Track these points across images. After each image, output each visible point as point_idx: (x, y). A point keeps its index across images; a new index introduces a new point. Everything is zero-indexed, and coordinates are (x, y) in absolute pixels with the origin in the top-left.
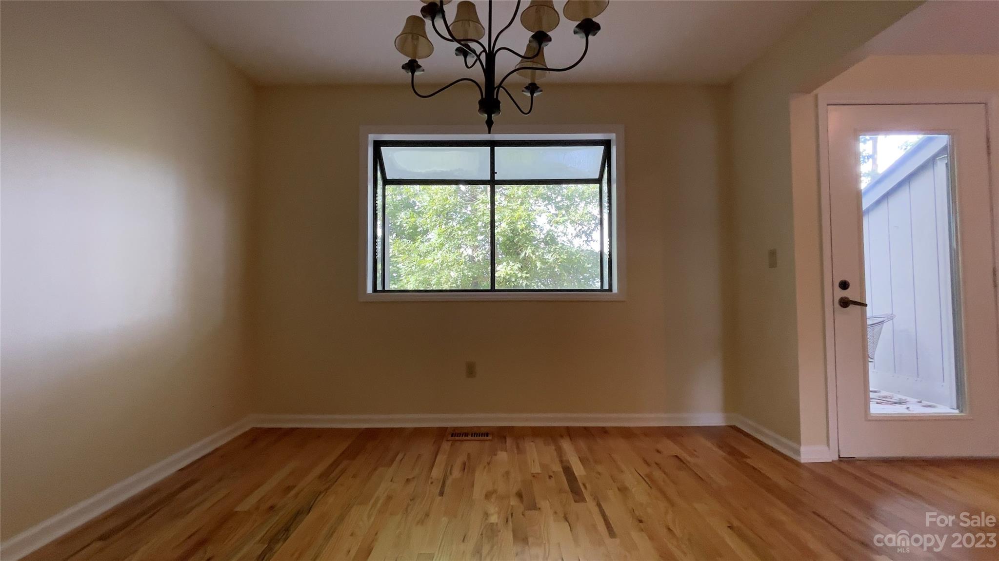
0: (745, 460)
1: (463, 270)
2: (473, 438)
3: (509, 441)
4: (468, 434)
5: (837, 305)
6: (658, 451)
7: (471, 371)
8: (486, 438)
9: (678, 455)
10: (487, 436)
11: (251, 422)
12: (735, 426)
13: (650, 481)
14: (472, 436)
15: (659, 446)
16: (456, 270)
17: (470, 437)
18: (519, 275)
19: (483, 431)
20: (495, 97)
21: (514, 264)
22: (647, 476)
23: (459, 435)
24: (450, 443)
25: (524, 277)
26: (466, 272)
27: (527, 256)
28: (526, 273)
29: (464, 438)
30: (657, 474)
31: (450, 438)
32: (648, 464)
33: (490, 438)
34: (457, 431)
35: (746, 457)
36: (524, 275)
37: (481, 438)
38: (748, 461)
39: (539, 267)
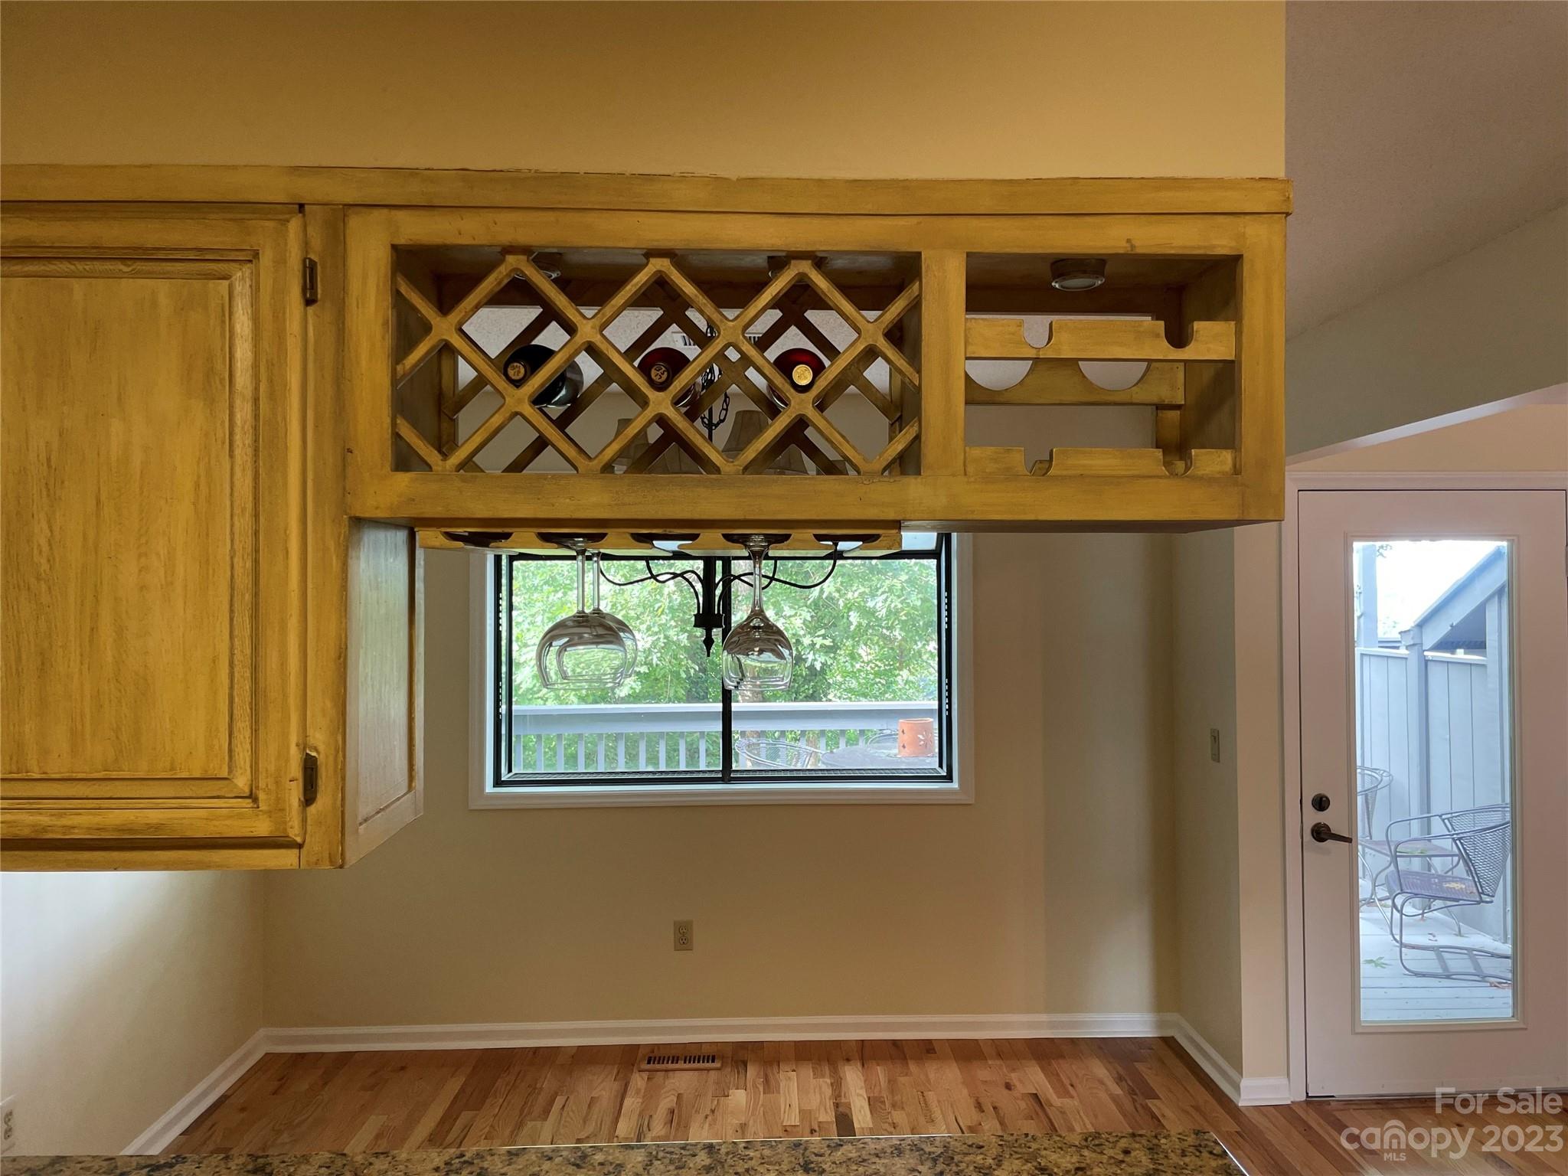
1: (664, 627)
2: (687, 1066)
3: (752, 1071)
4: (678, 1057)
5: (1308, 836)
6: (1009, 1086)
7: (683, 938)
8: (710, 1065)
9: (1038, 1093)
10: (713, 1061)
11: (264, 1042)
14: (685, 1062)
15: (1011, 1077)
16: (649, 629)
17: (681, 1065)
18: (807, 641)
19: (705, 1051)
20: (716, 612)
21: (793, 612)
23: (661, 1060)
24: (645, 1075)
25: (818, 646)
26: (672, 633)
27: (824, 596)
28: (824, 637)
29: (670, 1066)
31: (645, 1066)
32: (980, 1109)
33: (717, 1064)
34: (657, 1054)
36: (819, 641)
37: (701, 1065)
39: (855, 623)
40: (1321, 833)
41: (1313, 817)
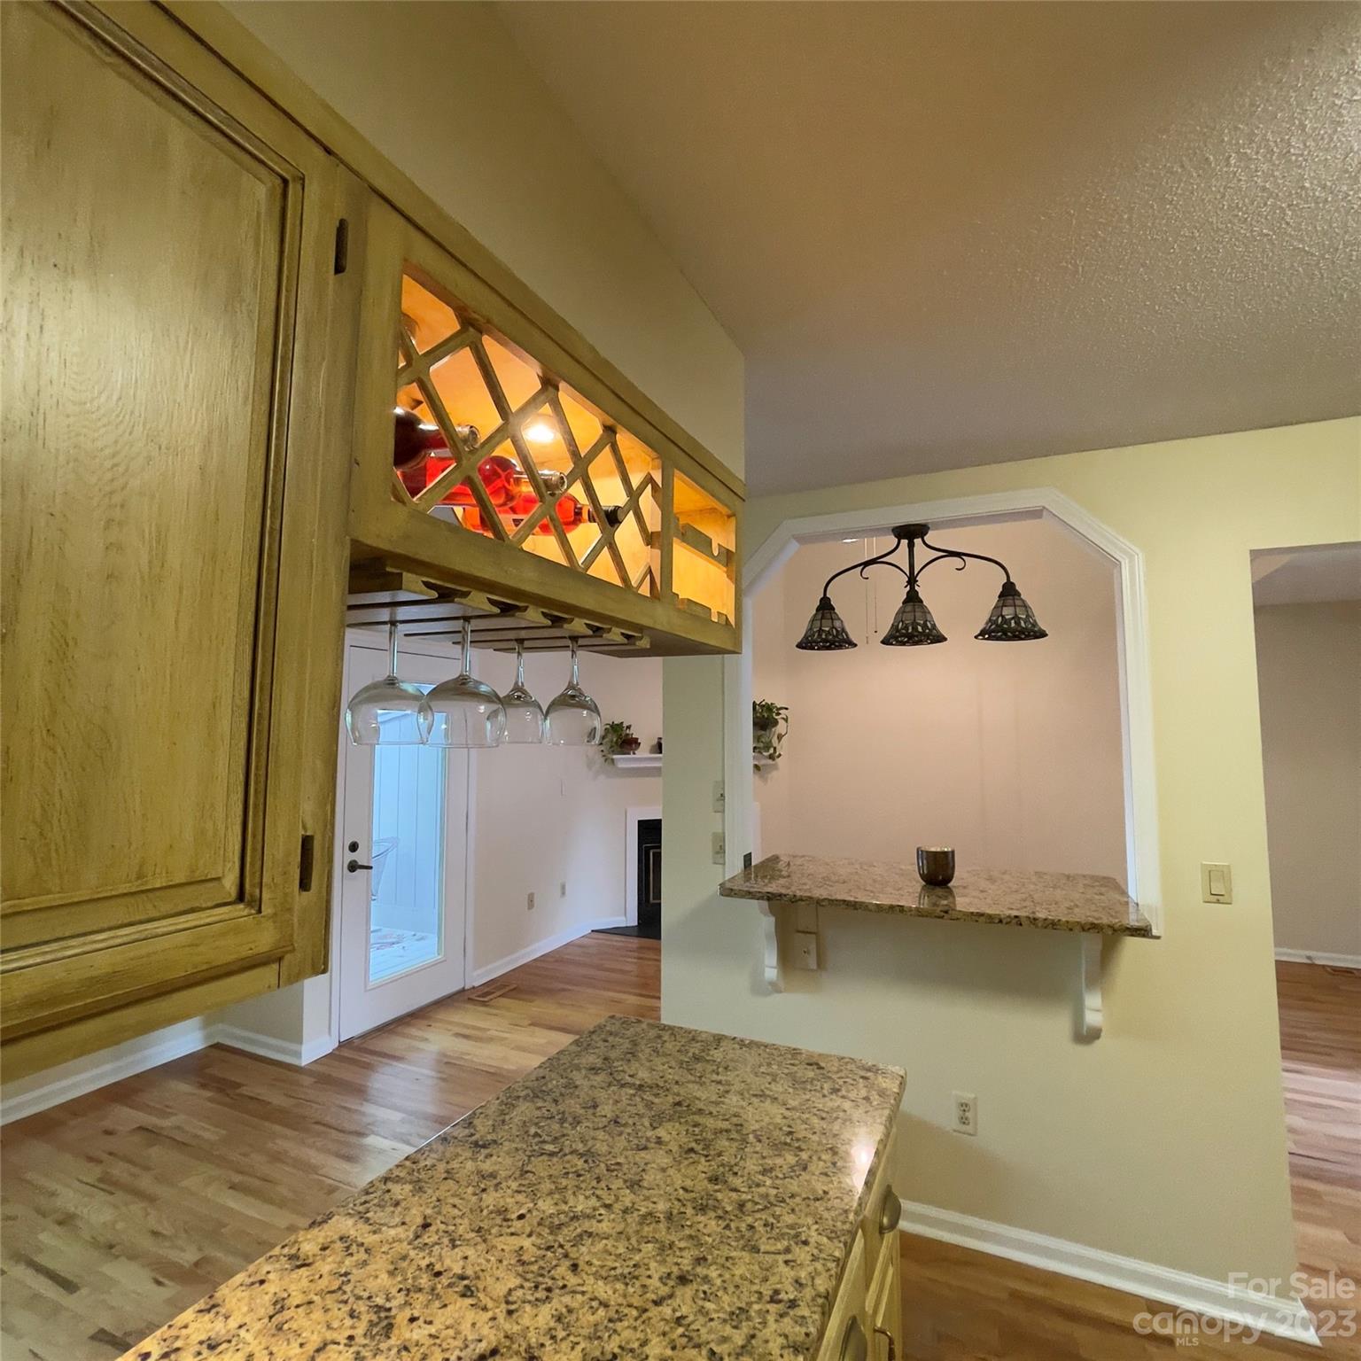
0: (238, 1091)
5: (346, 870)
6: (108, 1133)
9: (144, 1125)
12: (218, 1043)
13: (108, 1184)
15: (107, 1124)
22: (101, 1180)
30: (119, 1170)
32: (99, 1161)
35: (239, 1085)
38: (244, 1090)
40: (353, 867)
41: (350, 856)
